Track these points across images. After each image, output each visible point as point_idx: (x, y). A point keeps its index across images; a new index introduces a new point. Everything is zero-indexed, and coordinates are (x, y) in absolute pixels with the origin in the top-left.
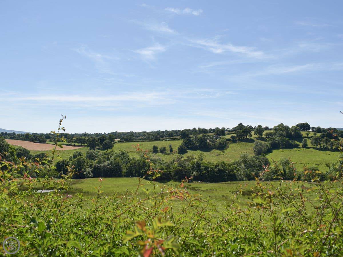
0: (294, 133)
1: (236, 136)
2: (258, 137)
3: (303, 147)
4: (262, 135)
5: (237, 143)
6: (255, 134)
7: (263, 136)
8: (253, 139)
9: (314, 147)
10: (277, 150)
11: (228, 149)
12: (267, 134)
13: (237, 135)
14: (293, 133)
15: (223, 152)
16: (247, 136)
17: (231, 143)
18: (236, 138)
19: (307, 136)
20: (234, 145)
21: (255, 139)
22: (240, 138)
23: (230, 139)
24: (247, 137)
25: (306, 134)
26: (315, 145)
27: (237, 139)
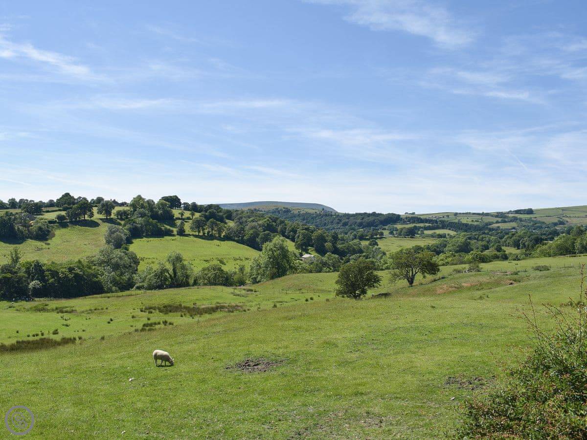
0: (162, 211)
1: (65, 215)
2: (104, 217)
3: (178, 234)
4: (110, 215)
5: (69, 228)
6: (100, 212)
7: (113, 216)
8: (96, 221)
9: (195, 233)
10: (140, 239)
11: (53, 239)
12: (119, 213)
13: (68, 214)
14: (160, 212)
15: (46, 243)
16: (86, 216)
17: (58, 228)
18: (66, 219)
19: (181, 217)
20: (64, 230)
21: (100, 222)
22: (73, 220)
23: (56, 221)
24: (84, 217)
25: (179, 213)
26: (195, 232)
27: (68, 221)
